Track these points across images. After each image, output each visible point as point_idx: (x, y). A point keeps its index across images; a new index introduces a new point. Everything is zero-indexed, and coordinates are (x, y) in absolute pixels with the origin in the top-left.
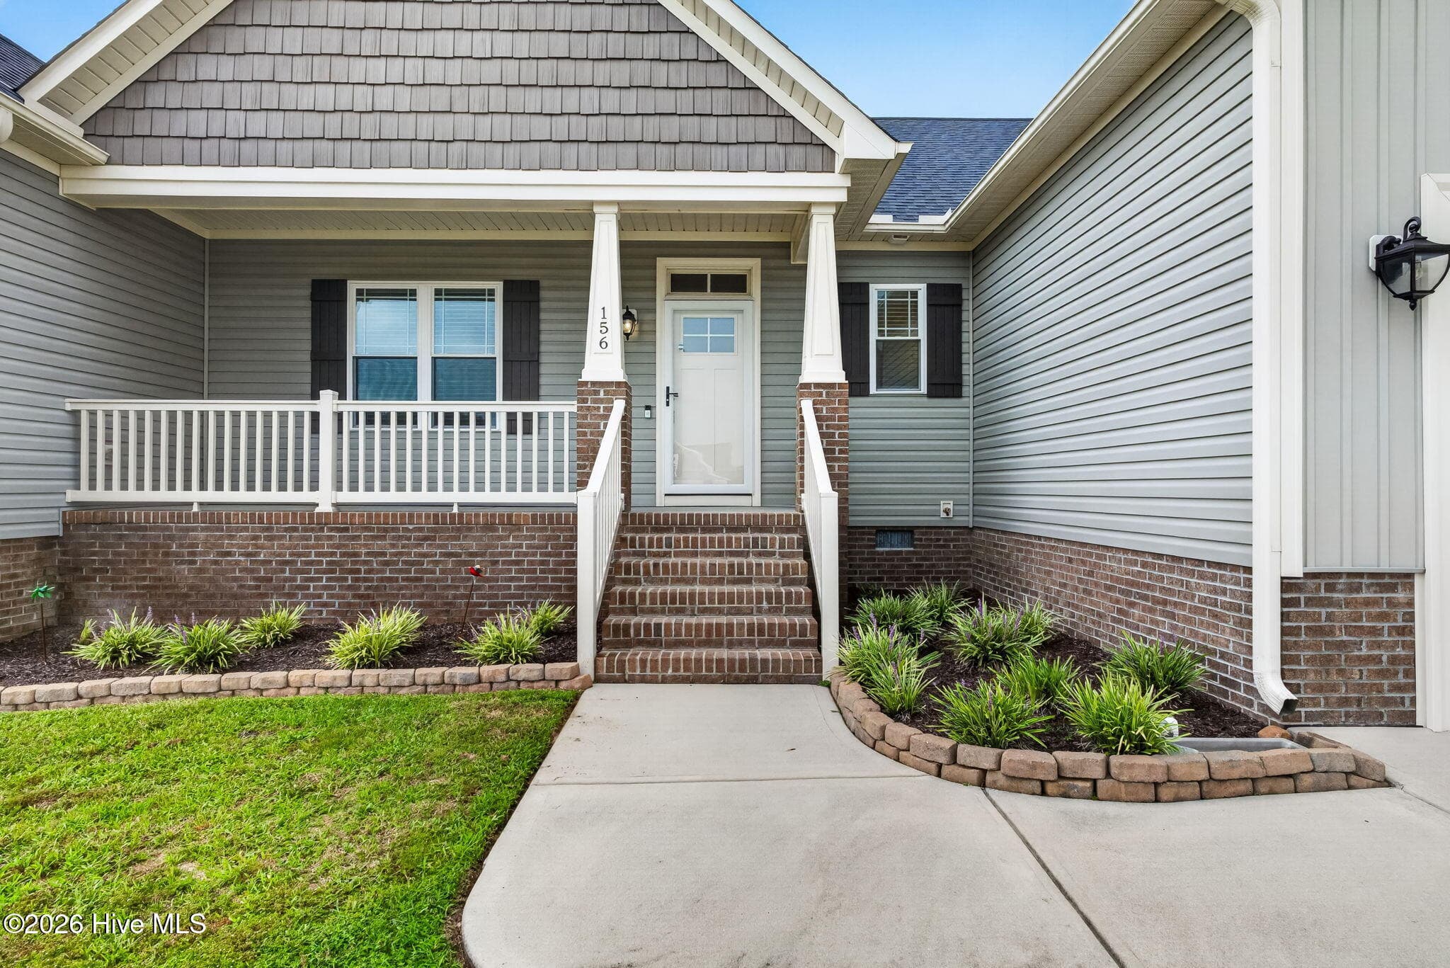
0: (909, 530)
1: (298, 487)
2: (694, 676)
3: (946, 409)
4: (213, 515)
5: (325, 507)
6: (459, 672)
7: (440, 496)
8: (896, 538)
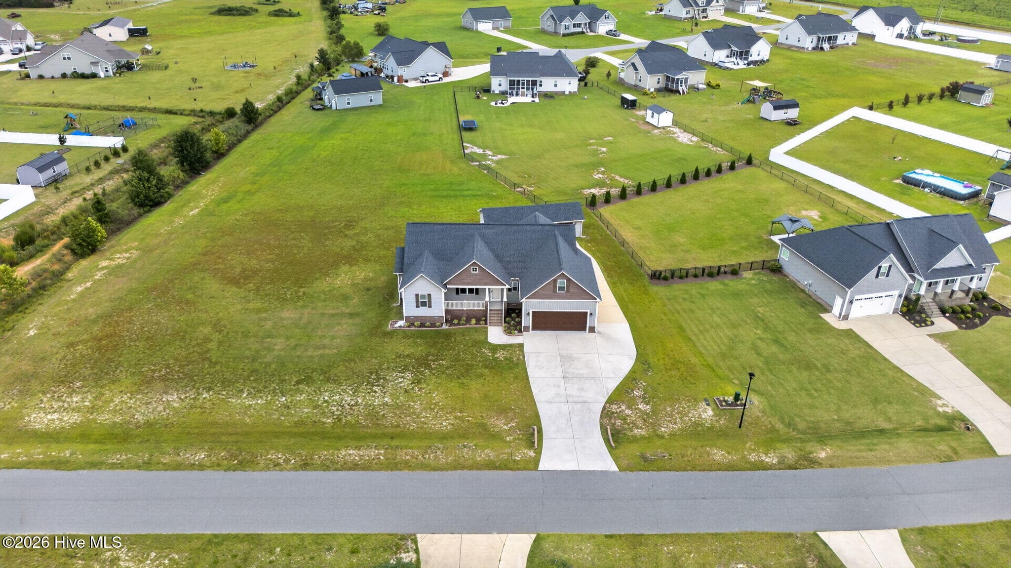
0: (515, 306)
1: (463, 307)
2: (497, 325)
4: (456, 310)
5: (465, 309)
6: (479, 326)
7: (474, 308)
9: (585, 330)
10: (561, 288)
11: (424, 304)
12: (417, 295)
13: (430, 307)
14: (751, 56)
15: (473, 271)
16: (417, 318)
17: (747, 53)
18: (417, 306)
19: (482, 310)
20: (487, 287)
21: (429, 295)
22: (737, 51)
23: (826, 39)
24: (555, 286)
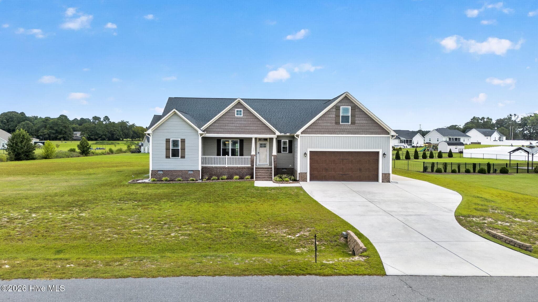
0: (286, 168)
1: (224, 164)
2: (265, 180)
3: (290, 154)
4: (216, 168)
5: (227, 167)
6: (243, 180)
7: (238, 165)
8: (285, 169)
9: (377, 180)
10: (345, 119)
11: (175, 154)
12: (168, 141)
13: (183, 157)
14: (413, 143)
15: (237, 114)
16: (166, 173)
17: (411, 141)
18: (167, 157)
19: (248, 168)
20: (254, 136)
21: (183, 141)
22: (405, 140)
23: (454, 139)
24: (338, 116)
